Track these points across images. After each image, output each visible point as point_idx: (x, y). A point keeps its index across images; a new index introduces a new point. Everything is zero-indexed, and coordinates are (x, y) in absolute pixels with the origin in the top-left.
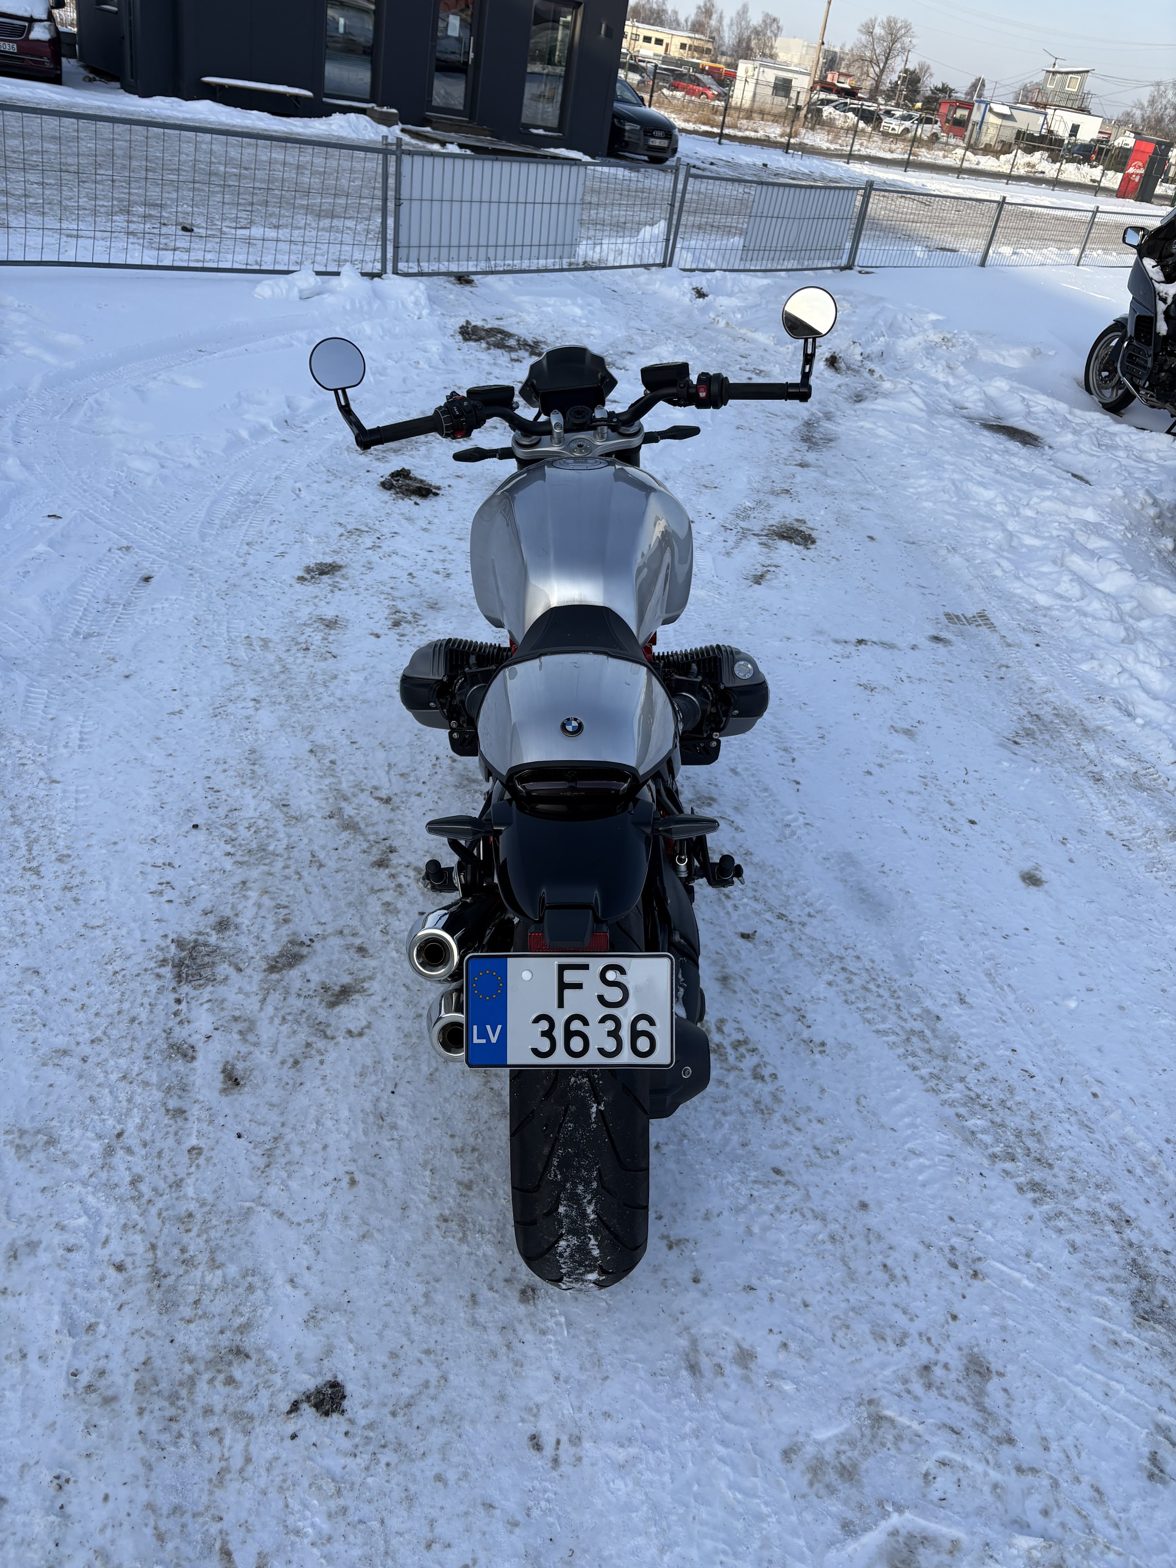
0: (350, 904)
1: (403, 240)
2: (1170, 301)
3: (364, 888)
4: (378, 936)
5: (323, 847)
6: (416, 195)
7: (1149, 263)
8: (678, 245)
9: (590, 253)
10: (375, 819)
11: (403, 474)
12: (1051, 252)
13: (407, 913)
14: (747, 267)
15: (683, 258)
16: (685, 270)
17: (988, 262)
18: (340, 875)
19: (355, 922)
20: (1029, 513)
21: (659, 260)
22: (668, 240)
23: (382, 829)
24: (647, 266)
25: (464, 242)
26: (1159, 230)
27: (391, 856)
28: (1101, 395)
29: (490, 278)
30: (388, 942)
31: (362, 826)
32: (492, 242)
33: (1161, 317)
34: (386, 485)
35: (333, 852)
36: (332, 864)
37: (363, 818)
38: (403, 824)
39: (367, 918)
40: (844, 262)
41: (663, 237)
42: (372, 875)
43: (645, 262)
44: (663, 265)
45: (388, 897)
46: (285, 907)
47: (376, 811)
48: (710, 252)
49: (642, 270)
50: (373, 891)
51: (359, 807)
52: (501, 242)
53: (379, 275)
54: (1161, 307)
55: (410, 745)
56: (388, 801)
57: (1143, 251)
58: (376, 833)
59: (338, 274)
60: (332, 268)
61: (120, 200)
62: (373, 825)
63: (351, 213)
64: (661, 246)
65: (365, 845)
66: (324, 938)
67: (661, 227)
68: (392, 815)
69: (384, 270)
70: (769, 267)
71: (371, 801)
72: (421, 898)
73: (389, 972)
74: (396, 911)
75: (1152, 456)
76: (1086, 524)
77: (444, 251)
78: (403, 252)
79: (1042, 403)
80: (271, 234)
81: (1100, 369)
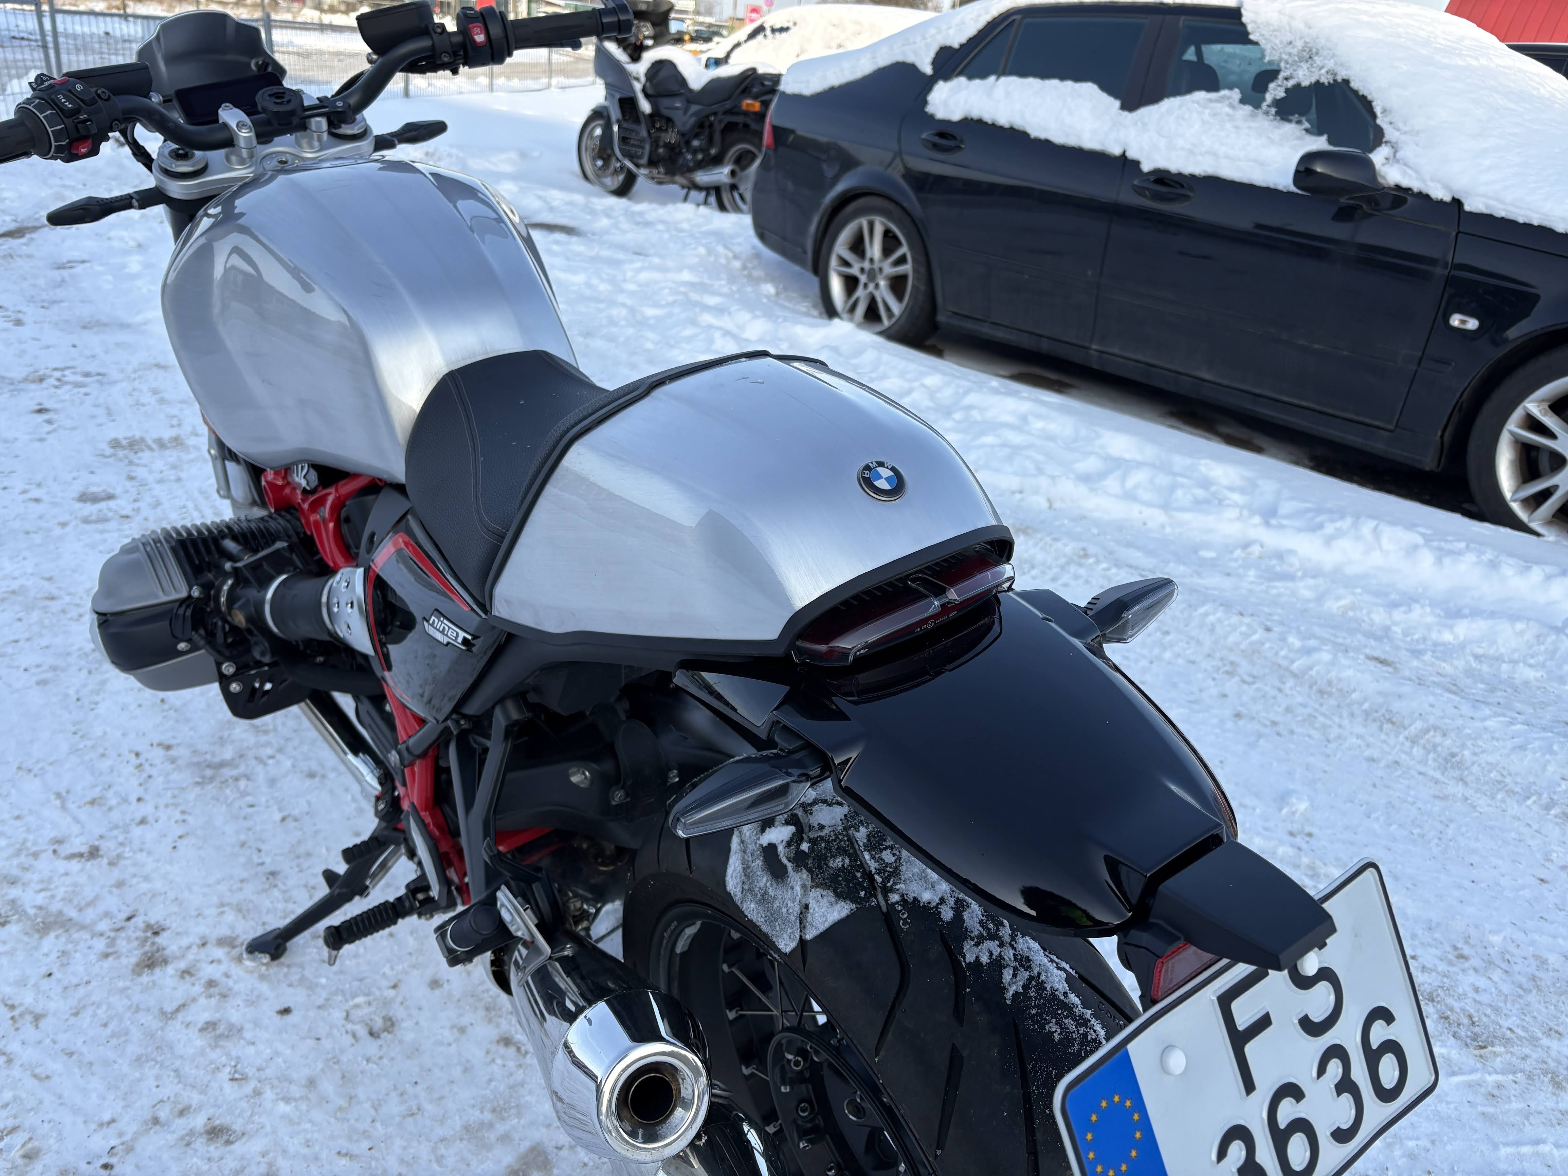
0: (139, 1061)
2: (643, 79)
3: (146, 1019)
4: (230, 1091)
5: (22, 982)
7: (611, 47)
10: (89, 893)
13: (257, 1024)
18: (87, 1014)
19: (170, 1088)
20: (631, 287)
23: (111, 902)
27: (160, 940)
30: (257, 1093)
31: (73, 913)
33: (640, 96)
35: (45, 984)
36: (57, 1005)
37: (68, 900)
38: (147, 878)
39: (189, 1070)
42: (146, 989)
45: (202, 1012)
46: (14, 1130)
47: (83, 879)
50: (167, 1016)
51: (46, 885)
55: (74, 751)
56: (94, 853)
58: (107, 914)
62: (91, 904)
65: (100, 945)
66: (130, 1149)
68: (116, 874)
71: (62, 866)
72: (264, 987)
73: (294, 1145)
74: (235, 1031)
75: (685, 226)
76: (692, 285)
79: (557, 197)
81: (594, 159)
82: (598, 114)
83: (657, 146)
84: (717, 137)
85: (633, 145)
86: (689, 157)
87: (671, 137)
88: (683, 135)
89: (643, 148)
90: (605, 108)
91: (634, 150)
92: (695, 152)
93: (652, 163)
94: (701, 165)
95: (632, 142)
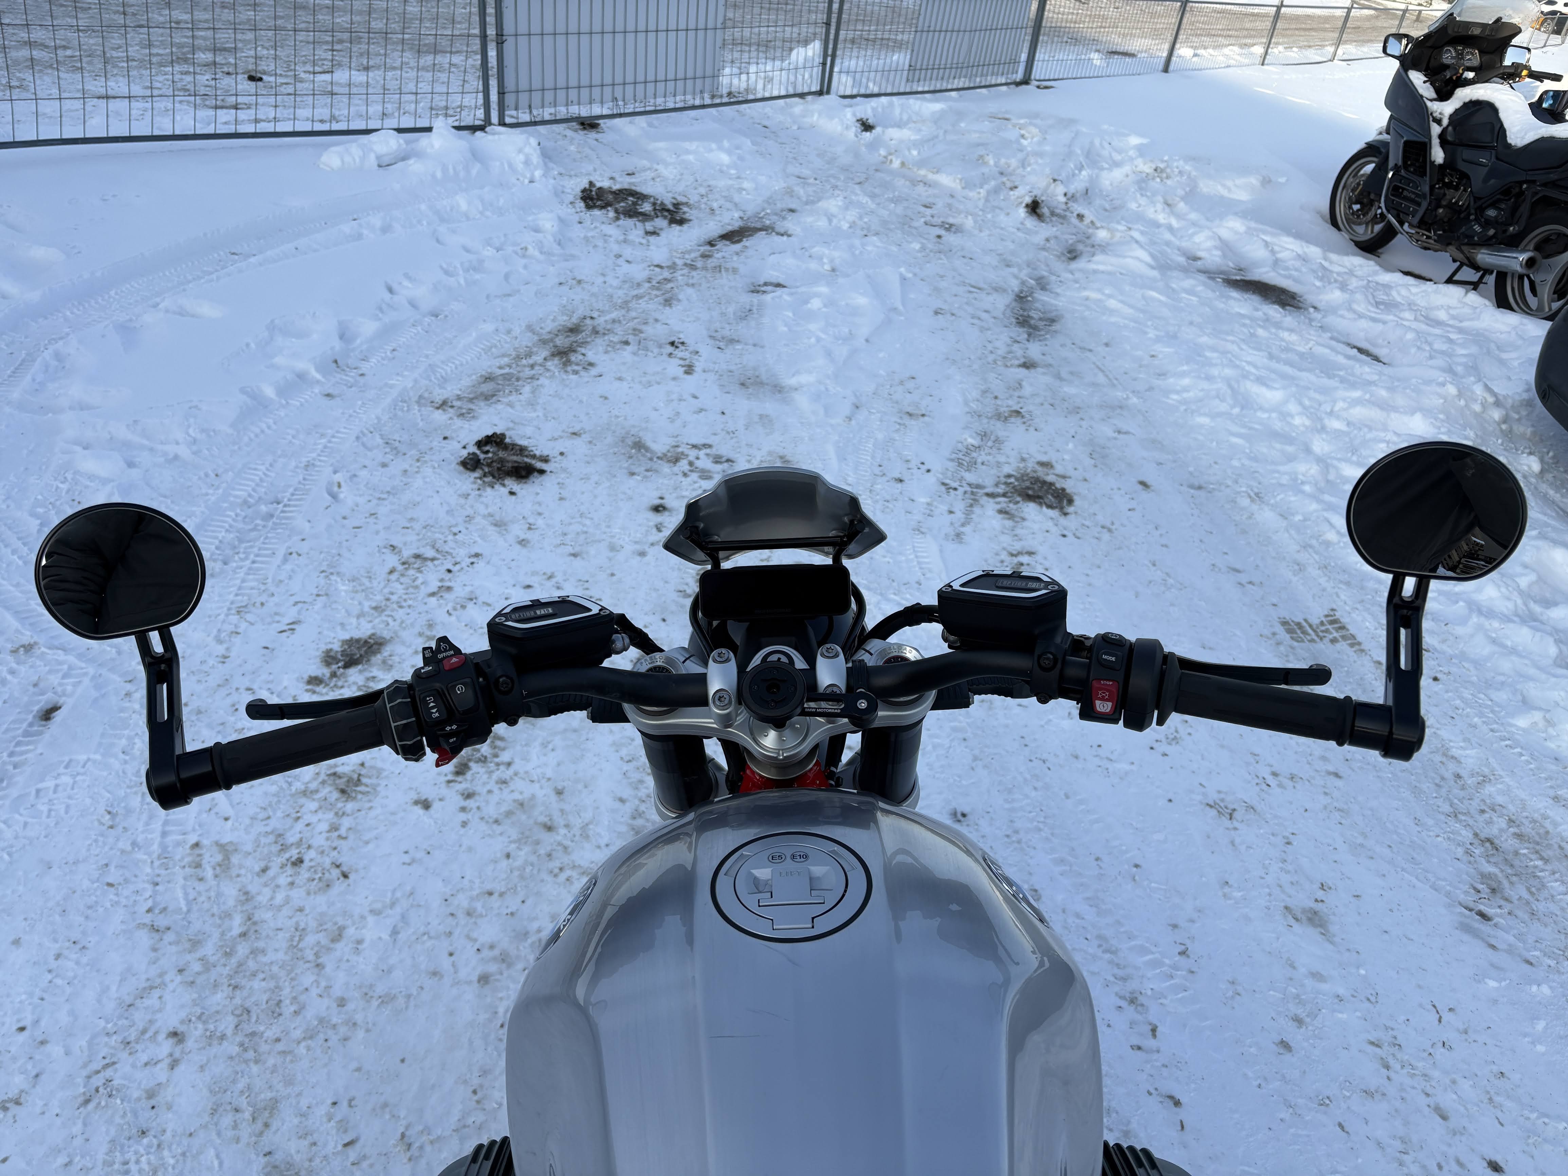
1: (510, 84)
2: (1445, 122)
6: (523, 28)
7: (1417, 78)
8: (836, 69)
9: (735, 81)
11: (494, 441)
12: (1233, 52)
14: (915, 89)
15: (842, 83)
16: (844, 97)
17: (1171, 67)
21: (815, 87)
22: (824, 64)
24: (802, 95)
25: (585, 81)
26: (1427, 37)
28: (1353, 232)
29: (617, 121)
32: (619, 79)
33: (1435, 142)
34: (470, 464)
40: (1019, 76)
41: (818, 60)
43: (800, 90)
44: (820, 93)
48: (872, 74)
49: (797, 100)
52: (630, 78)
53: (482, 128)
54: (1436, 130)
57: (1407, 62)
59: (429, 129)
60: (422, 123)
61: (181, 46)
63: (457, 45)
64: (817, 71)
67: (814, 49)
69: (488, 121)
70: (938, 87)
77: (561, 94)
78: (510, 99)
80: (359, 77)
81: (1351, 202)
82: (1372, 150)
83: (1439, 206)
84: (1525, 209)
85: (1406, 198)
86: (1477, 228)
87: (1459, 197)
88: (1476, 199)
89: (1419, 204)
90: (1386, 144)
91: (1404, 203)
92: (1487, 223)
93: (1424, 224)
94: (1487, 243)
95: (1405, 193)
